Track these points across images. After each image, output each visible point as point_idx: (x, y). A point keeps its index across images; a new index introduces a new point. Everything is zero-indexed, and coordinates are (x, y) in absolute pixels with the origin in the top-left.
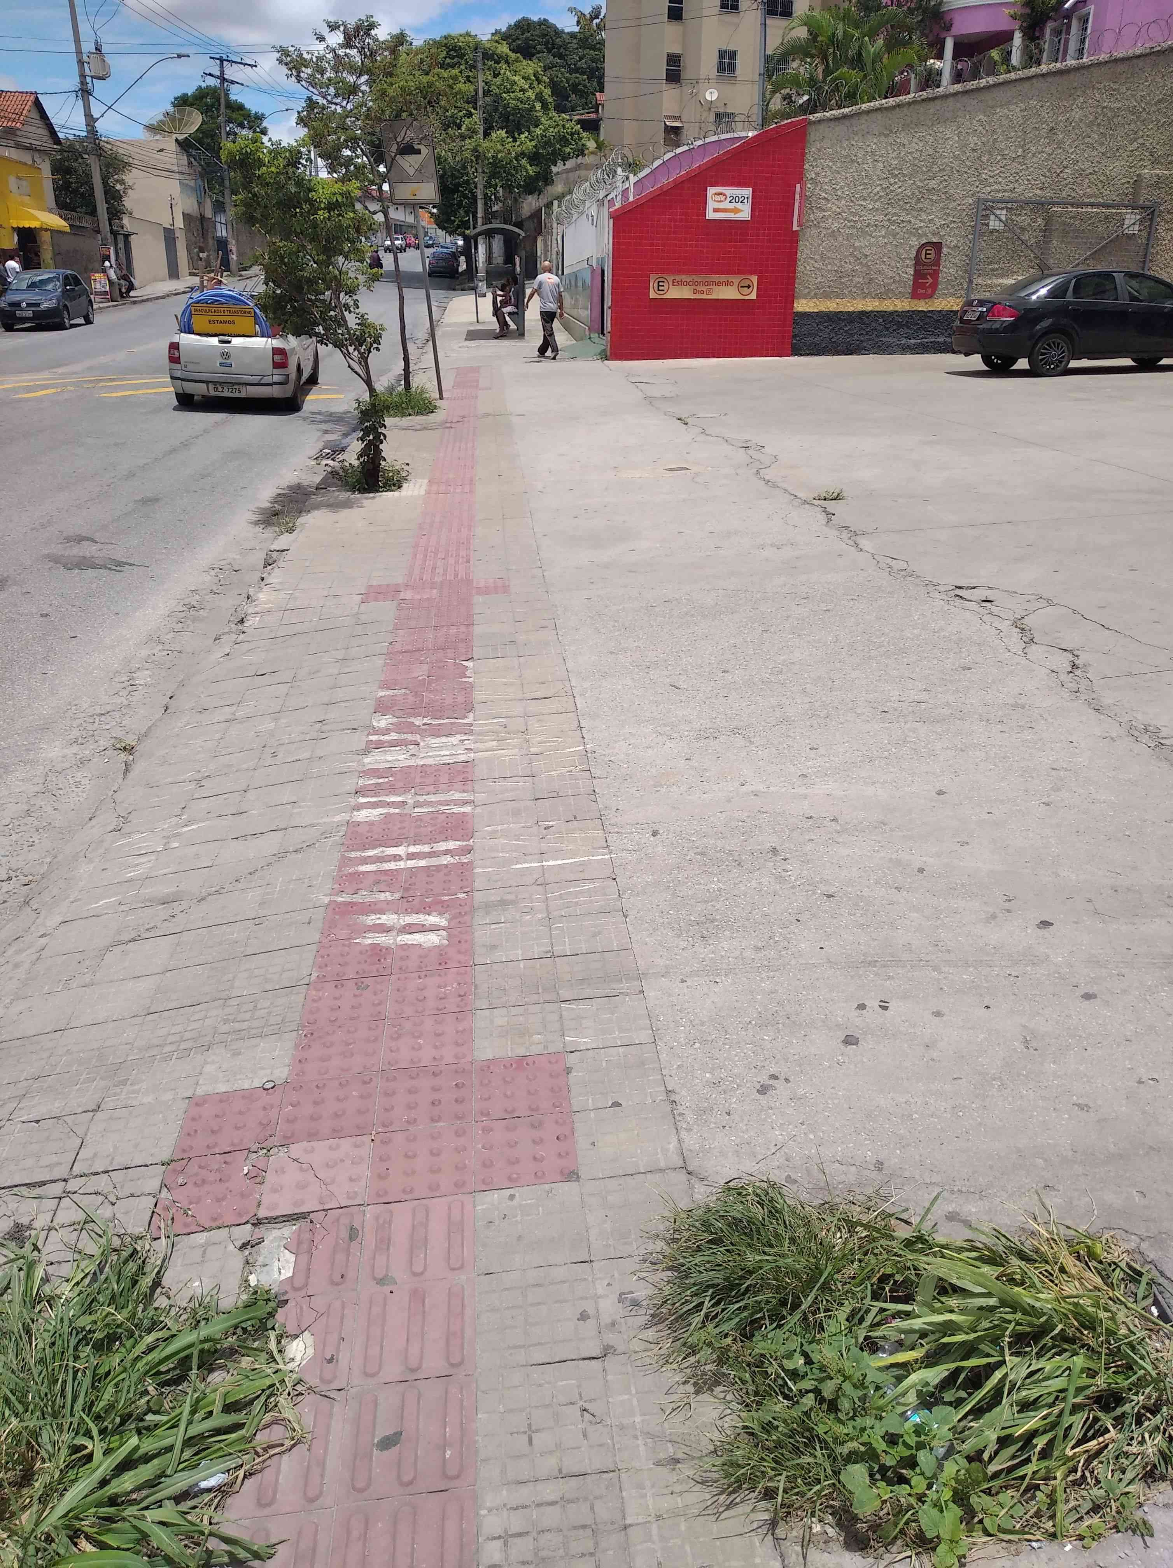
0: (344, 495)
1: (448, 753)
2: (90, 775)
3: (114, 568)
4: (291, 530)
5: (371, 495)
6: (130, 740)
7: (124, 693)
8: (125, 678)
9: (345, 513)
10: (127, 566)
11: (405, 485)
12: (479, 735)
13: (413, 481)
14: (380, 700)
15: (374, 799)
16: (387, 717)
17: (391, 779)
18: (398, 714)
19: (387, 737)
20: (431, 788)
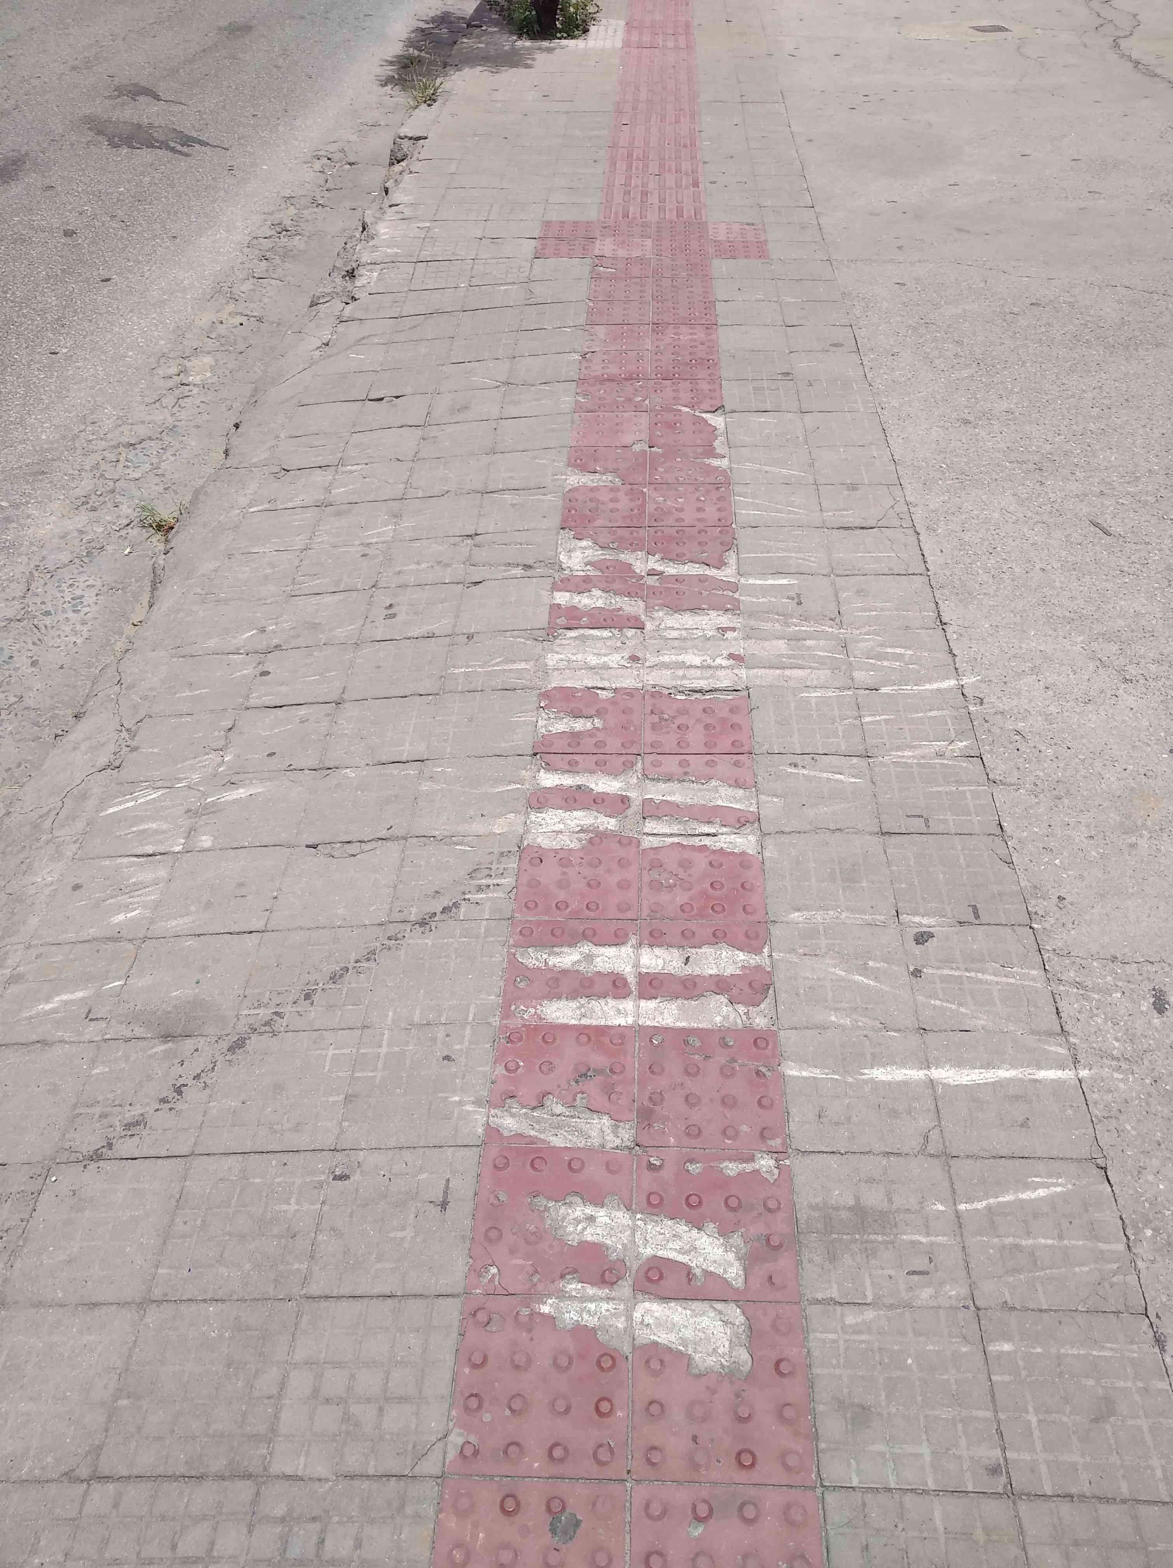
0: (509, 42)
1: (697, 661)
2: (99, 583)
3: (179, 147)
4: (431, 100)
5: (545, 44)
6: (168, 511)
7: (170, 400)
8: (174, 371)
10: (197, 147)
11: (593, 29)
12: (751, 615)
13: (604, 21)
14: (571, 497)
15: (568, 780)
16: (584, 543)
17: (598, 723)
18: (602, 540)
19: (585, 601)
20: (671, 764)
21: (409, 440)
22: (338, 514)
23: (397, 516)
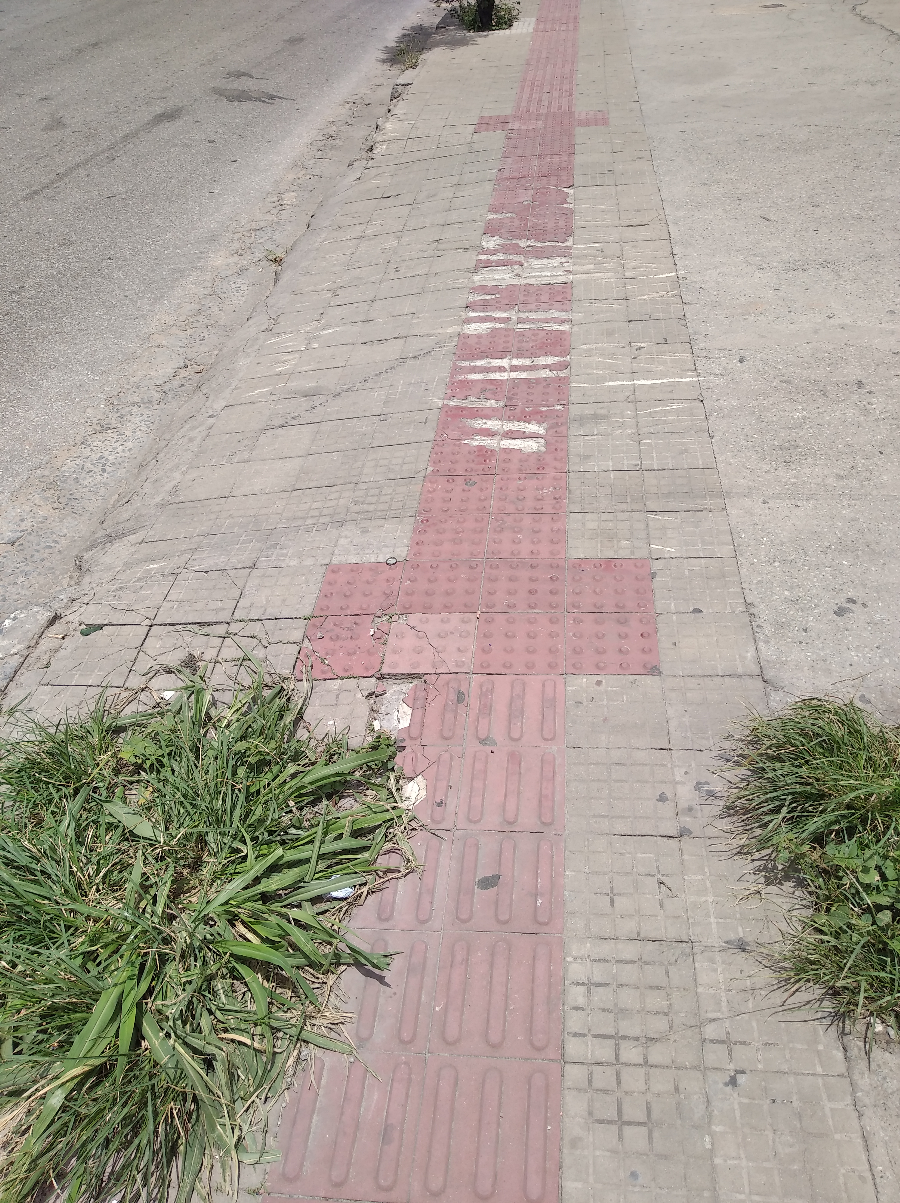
0: (461, 34)
1: (549, 274)
2: (248, 282)
3: (267, 100)
4: (414, 66)
5: (485, 33)
6: (279, 253)
7: (275, 211)
8: (276, 199)
9: (461, 50)
10: (277, 100)
11: (515, 24)
12: (577, 258)
13: (522, 19)
14: (489, 223)
15: (482, 314)
16: (495, 238)
17: (497, 296)
18: (504, 236)
19: (494, 258)
20: (533, 306)
21: (406, 210)
22: (369, 240)
23: (399, 238)
